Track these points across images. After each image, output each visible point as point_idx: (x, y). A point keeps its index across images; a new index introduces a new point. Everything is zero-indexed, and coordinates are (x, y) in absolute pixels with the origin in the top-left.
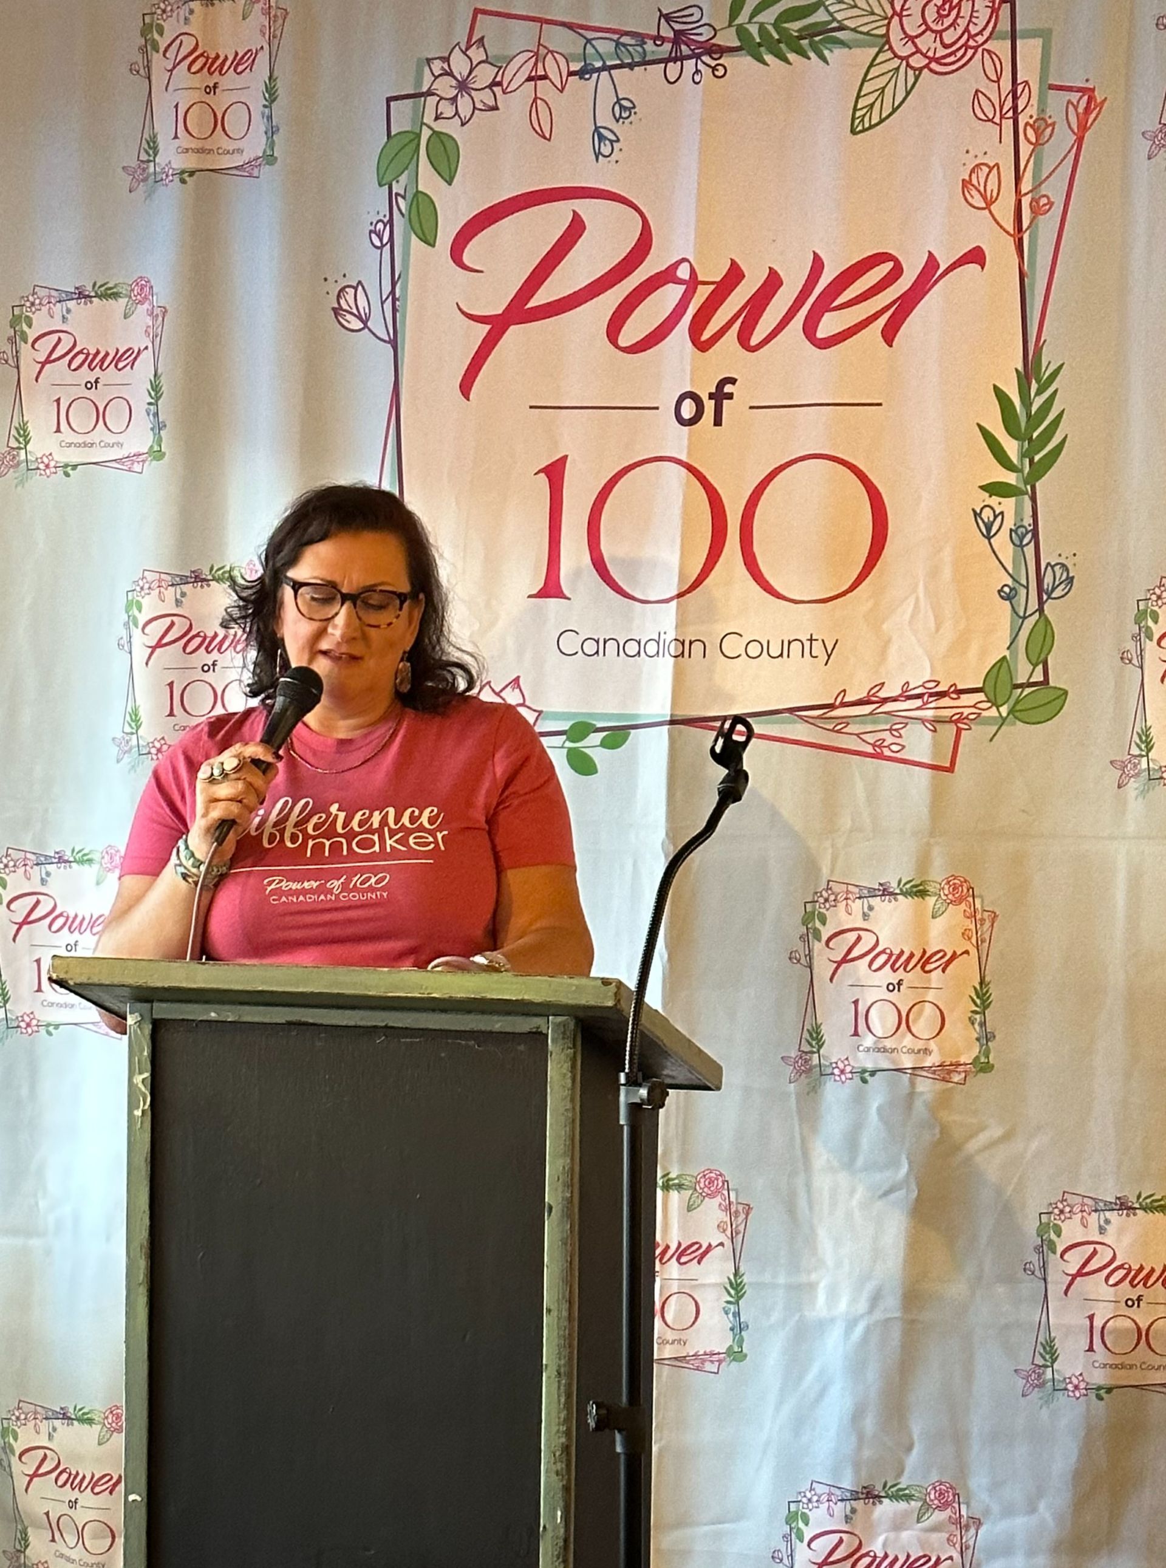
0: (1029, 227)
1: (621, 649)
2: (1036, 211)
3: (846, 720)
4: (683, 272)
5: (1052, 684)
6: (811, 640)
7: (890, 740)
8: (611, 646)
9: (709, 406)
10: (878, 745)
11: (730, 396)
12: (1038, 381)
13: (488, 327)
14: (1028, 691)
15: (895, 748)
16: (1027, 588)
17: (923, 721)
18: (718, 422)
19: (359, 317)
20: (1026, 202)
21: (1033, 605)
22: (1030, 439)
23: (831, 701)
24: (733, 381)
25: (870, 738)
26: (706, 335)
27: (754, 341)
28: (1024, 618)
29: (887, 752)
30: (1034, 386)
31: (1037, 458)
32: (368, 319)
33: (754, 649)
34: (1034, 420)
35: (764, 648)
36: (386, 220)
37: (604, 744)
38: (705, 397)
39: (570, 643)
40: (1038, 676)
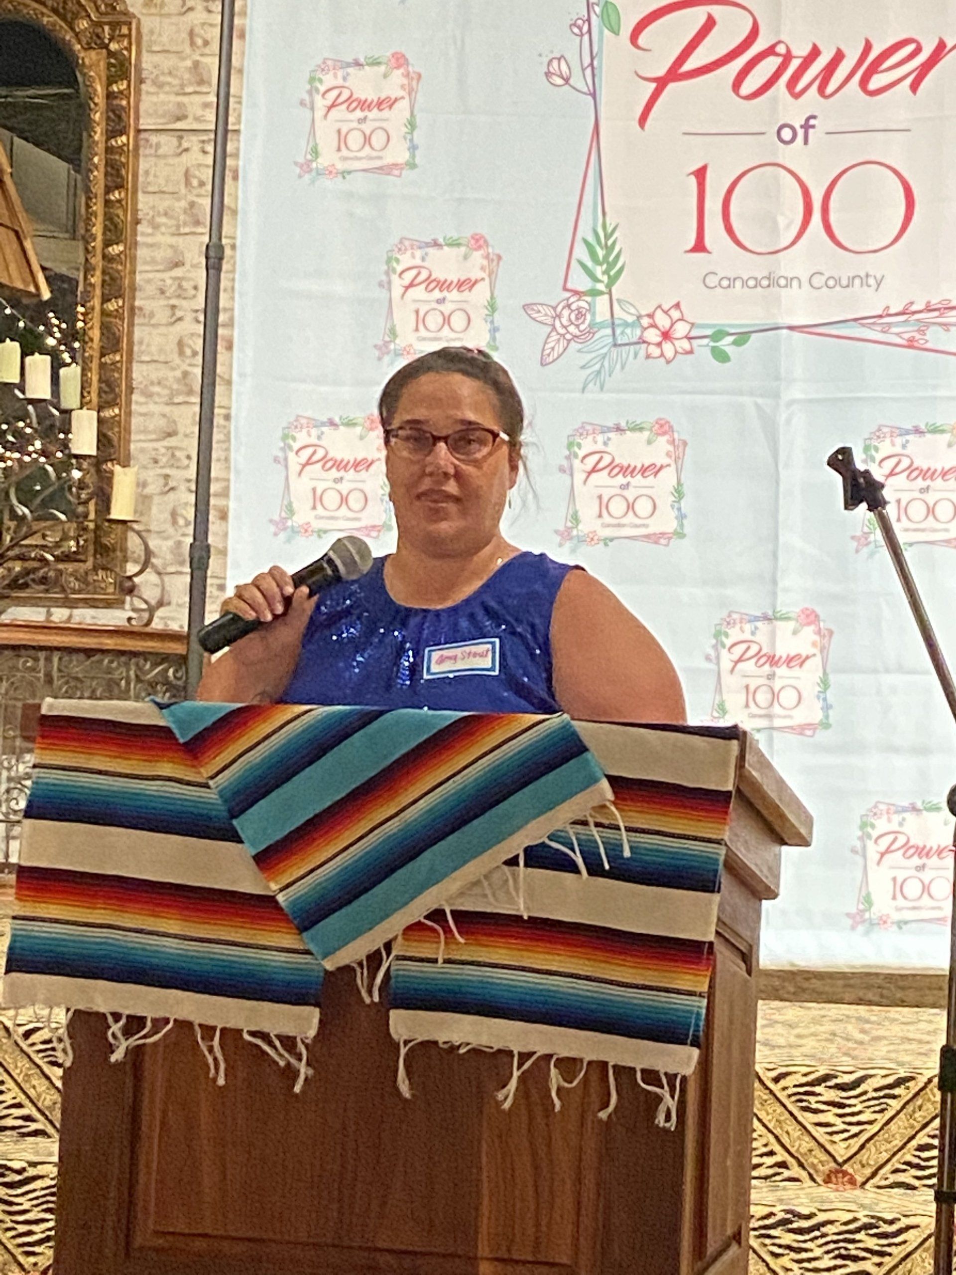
1: (745, 283)
3: (889, 325)
4: (781, 49)
6: (867, 276)
7: (918, 336)
8: (738, 283)
9: (801, 133)
10: (909, 340)
11: (813, 127)
13: (653, 85)
15: (922, 342)
17: (940, 324)
18: (806, 141)
19: (563, 78)
23: (880, 312)
24: (814, 117)
25: (906, 336)
26: (797, 89)
27: (828, 91)
29: (916, 344)
33: (831, 283)
35: (838, 281)
36: (586, 18)
37: (735, 343)
38: (797, 127)
39: (712, 281)
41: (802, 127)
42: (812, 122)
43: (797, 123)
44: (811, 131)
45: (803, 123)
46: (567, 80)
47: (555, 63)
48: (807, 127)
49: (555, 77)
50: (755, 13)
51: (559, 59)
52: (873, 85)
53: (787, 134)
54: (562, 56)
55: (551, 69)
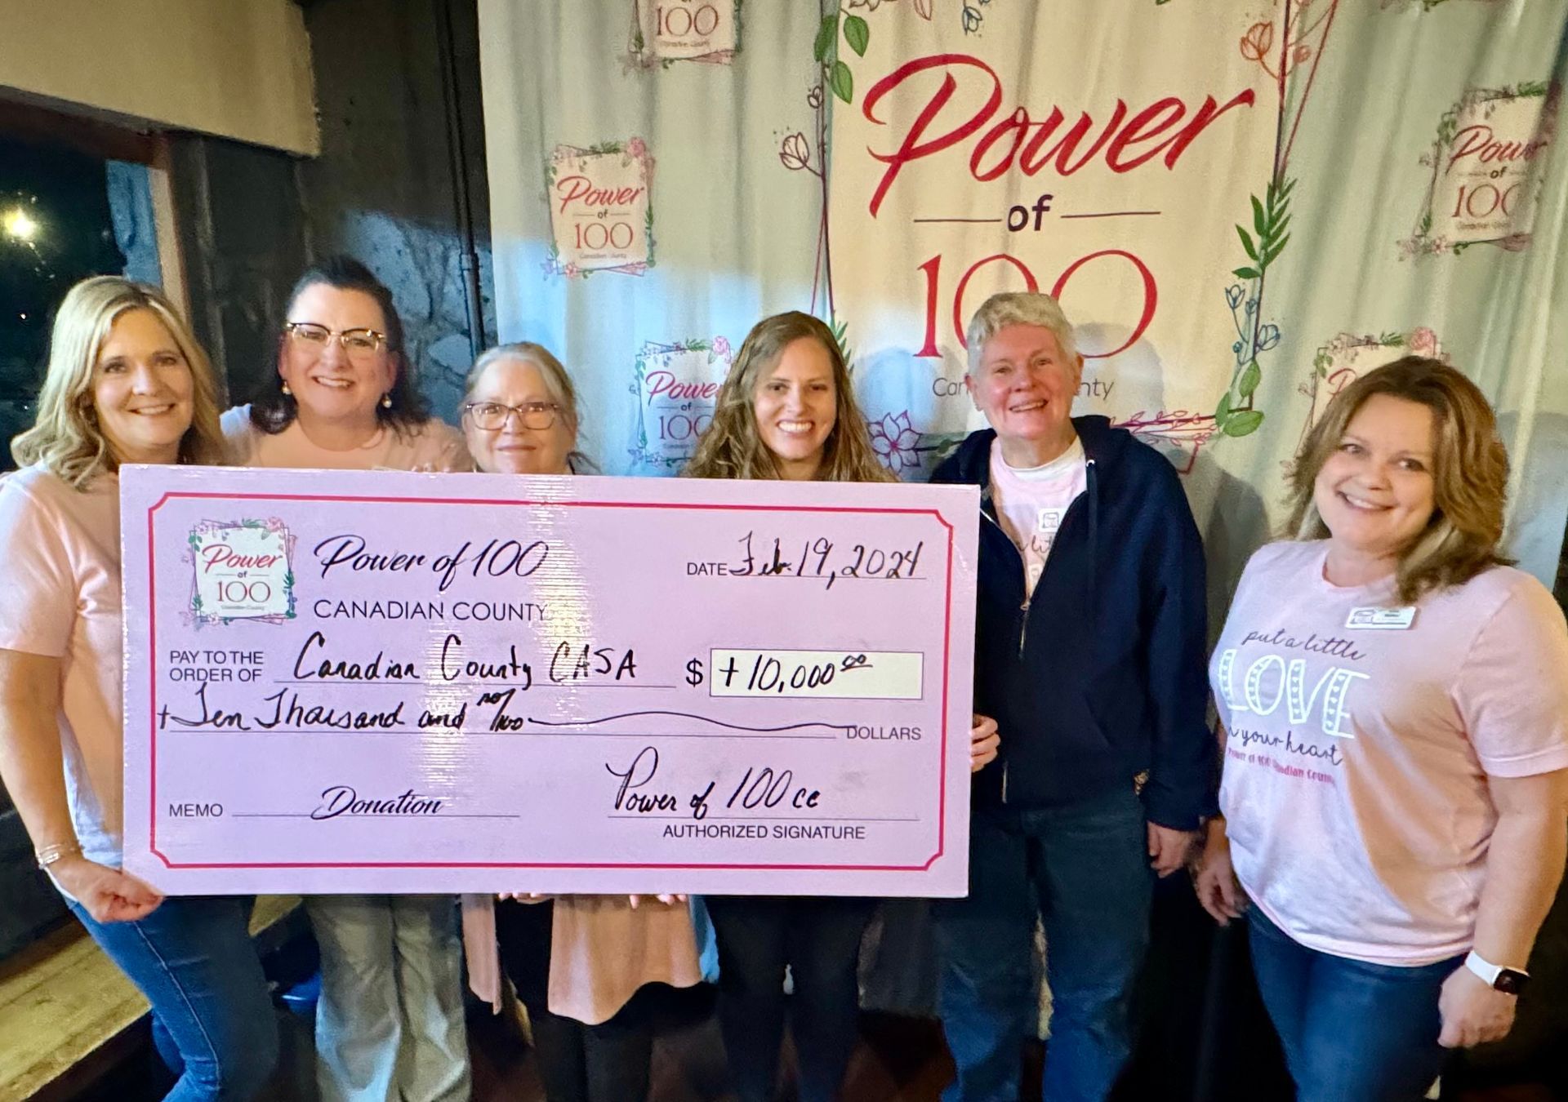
0: (1290, 72)
2: (1298, 58)
5: (1255, 408)
9: (1032, 215)
11: (1047, 209)
12: (1280, 192)
13: (890, 164)
14: (1237, 414)
16: (1248, 343)
18: (1037, 227)
19: (800, 159)
20: (1291, 51)
21: (1250, 354)
22: (1268, 235)
24: (1049, 197)
26: (1032, 164)
27: (1069, 166)
28: (1241, 364)
30: (1277, 195)
31: (1270, 249)
32: (806, 161)
34: (1273, 221)
36: (820, 86)
38: (1029, 210)
40: (1245, 404)
41: (1034, 209)
42: (1046, 203)
43: (1029, 203)
44: (1044, 214)
45: (1035, 203)
46: (804, 162)
47: (792, 140)
48: (1040, 208)
49: (791, 159)
50: (998, 75)
51: (796, 138)
52: (1123, 158)
53: (1017, 218)
54: (800, 134)
55: (788, 151)
